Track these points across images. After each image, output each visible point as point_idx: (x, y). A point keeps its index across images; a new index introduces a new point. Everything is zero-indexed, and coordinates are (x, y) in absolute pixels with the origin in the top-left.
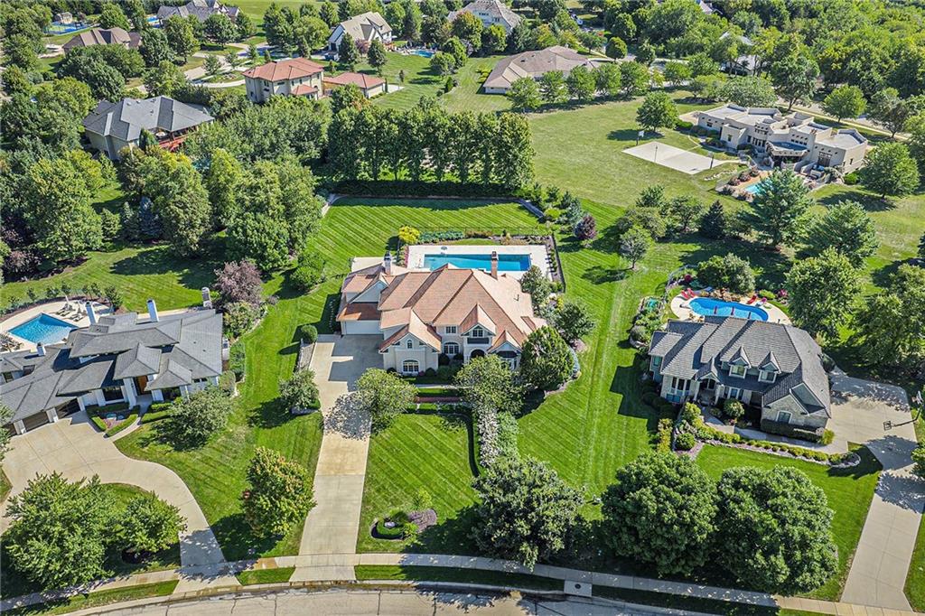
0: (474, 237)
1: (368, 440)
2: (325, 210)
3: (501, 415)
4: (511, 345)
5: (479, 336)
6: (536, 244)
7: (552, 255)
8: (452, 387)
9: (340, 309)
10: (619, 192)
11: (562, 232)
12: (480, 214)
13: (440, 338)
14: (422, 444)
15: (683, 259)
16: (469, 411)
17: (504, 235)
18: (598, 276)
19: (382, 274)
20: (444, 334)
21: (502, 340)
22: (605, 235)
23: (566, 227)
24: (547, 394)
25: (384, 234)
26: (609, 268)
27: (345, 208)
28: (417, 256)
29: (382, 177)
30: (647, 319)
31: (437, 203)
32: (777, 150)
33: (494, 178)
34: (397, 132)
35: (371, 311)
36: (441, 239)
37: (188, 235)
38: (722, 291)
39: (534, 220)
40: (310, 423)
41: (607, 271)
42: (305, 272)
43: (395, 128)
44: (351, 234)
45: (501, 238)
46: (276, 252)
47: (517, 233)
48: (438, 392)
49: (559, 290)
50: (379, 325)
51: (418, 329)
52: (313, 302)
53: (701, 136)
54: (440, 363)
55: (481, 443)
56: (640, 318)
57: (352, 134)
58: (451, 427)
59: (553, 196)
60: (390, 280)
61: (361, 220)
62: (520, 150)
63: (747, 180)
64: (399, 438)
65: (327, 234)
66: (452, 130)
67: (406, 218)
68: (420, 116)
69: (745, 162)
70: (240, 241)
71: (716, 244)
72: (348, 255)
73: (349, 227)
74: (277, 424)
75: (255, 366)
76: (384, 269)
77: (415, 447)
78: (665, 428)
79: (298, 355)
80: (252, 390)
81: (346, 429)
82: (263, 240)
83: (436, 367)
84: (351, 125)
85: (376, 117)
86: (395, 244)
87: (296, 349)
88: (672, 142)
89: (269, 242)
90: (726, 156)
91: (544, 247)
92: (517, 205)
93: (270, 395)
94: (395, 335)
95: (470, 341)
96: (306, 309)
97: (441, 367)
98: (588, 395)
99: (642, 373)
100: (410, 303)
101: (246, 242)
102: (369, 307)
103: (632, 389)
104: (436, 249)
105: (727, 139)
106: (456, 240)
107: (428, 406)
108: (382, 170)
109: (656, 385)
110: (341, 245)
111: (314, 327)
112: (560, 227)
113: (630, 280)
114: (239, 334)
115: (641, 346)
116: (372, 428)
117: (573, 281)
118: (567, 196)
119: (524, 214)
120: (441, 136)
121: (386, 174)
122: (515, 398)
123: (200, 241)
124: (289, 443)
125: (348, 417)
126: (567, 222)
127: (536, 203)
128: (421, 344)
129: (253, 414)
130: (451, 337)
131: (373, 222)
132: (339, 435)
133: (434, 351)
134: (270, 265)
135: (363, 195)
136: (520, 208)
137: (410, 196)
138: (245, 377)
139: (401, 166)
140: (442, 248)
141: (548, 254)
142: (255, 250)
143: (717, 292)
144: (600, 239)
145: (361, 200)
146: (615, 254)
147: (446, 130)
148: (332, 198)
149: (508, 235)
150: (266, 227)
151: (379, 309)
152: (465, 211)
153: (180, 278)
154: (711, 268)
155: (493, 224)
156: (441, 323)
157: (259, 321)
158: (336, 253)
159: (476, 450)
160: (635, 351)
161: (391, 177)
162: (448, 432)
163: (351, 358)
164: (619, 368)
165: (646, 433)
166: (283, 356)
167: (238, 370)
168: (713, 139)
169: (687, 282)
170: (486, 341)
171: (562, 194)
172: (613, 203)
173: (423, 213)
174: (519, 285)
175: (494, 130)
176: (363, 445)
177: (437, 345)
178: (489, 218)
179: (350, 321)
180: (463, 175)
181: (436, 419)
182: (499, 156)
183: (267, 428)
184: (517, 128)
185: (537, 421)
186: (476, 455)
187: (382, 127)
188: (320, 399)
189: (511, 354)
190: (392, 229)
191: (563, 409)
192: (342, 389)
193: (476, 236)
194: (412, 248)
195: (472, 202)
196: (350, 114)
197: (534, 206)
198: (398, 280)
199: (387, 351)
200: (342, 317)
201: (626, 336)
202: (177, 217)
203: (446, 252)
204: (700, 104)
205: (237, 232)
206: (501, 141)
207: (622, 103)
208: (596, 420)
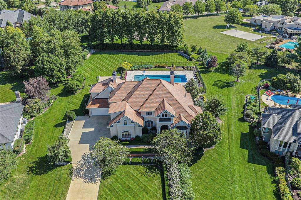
0: (158, 67)
1: (99, 184)
2: (88, 56)
3: (181, 166)
4: (184, 123)
5: (166, 117)
6: (188, 70)
7: (197, 75)
8: (150, 147)
9: (88, 102)
10: (223, 48)
11: (199, 65)
12: (160, 57)
13: (143, 118)
14: (132, 187)
15: (260, 76)
16: (161, 163)
17: (172, 66)
18: (221, 85)
19: (111, 83)
20: (145, 116)
21: (179, 119)
22: (220, 66)
23: (201, 63)
24: (205, 150)
25: (115, 66)
26: (226, 81)
27: (98, 55)
28: (131, 76)
29: (115, 42)
30: (251, 106)
31: (140, 53)
32: (290, 31)
33: (166, 42)
34: (121, 20)
35: (104, 103)
36: (142, 68)
37: (15, 66)
38: (286, 91)
39: (185, 60)
40: (64, 172)
41: (225, 82)
42: (73, 83)
43: (121, 18)
44: (99, 66)
45: (171, 67)
46: (59, 74)
47: (178, 65)
48: (142, 151)
49: (203, 92)
50: (108, 111)
51: (130, 114)
52: (77, 98)
53: (252, 27)
54: (143, 133)
55: (170, 186)
56: (247, 106)
57: (101, 21)
58: (150, 174)
59: (194, 49)
60: (115, 86)
61: (105, 60)
62: (179, 28)
63: (279, 43)
64: (118, 182)
65: (88, 66)
66: (147, 19)
67: (126, 59)
68: (132, 13)
69: (275, 36)
70: (40, 67)
71: (275, 70)
72: (96, 75)
73: (99, 63)
74: (45, 172)
75: (39, 134)
76: (112, 81)
77: (128, 188)
78: (280, 173)
79: (64, 128)
80: (34, 149)
81: (86, 176)
82: (52, 67)
83: (141, 135)
84: (100, 17)
85: (112, 14)
86: (120, 70)
87: (63, 124)
88: (240, 29)
89: (55, 68)
90: (265, 34)
91: (191, 71)
92: (177, 54)
93: (44, 152)
94: (117, 117)
95: (160, 120)
96: (73, 102)
97: (144, 135)
98: (228, 151)
99: (255, 136)
100: (127, 98)
101: (43, 68)
102: (103, 101)
103: (252, 146)
104: (140, 73)
105: (265, 28)
106: (150, 68)
107: (136, 159)
108: (115, 38)
109: (266, 145)
110: (94, 71)
111: (74, 112)
112: (198, 63)
113: (237, 86)
114: (34, 116)
115: (251, 121)
116: (102, 175)
117: (209, 87)
118: (200, 49)
119: (181, 57)
120: (142, 22)
121: (117, 40)
122: (188, 155)
123: (22, 68)
124: (50, 186)
125: (88, 168)
126: (202, 60)
127: (186, 52)
128: (132, 122)
129: (31, 165)
130: (149, 118)
131: (111, 61)
132: (81, 180)
133: (139, 126)
134: (56, 80)
135: (106, 50)
136: (178, 55)
137: (128, 50)
138: (32, 141)
139: (123, 36)
140: (143, 72)
141: (194, 75)
142: (48, 72)
143: (284, 92)
144: (218, 68)
145: (105, 52)
146: (227, 74)
147: (144, 19)
148: (92, 51)
149: (174, 66)
150: (53, 60)
151: (109, 102)
152: (153, 56)
153: (12, 87)
154: (279, 80)
155: (166, 61)
156: (143, 110)
157: (47, 109)
158: (91, 74)
159: (167, 191)
160: (248, 124)
161: (119, 42)
162: (149, 177)
163: (93, 129)
164: (242, 134)
165: (268, 176)
166: (57, 128)
167: (27, 138)
168: (258, 28)
169: (266, 87)
170: (170, 120)
171: (197, 48)
172: (221, 52)
173: (134, 58)
174: (184, 89)
175: (166, 19)
176: (95, 187)
177: (142, 123)
178: (164, 59)
179: (94, 109)
180: (152, 40)
181: (141, 168)
182: (168, 31)
183: (39, 174)
184: (177, 18)
185: (201, 168)
186: (167, 195)
187: (115, 18)
188: (72, 155)
189: (184, 128)
190: (119, 64)
191: (215, 160)
192: (86, 149)
193: (159, 67)
194: (128, 72)
195: (156, 52)
196: (100, 12)
197: (185, 54)
198: (120, 86)
199: (112, 126)
200: (89, 106)
201: (241, 116)
202: (9, 56)
203: (145, 74)
204: (247, 17)
205: (39, 63)
206: (170, 24)
207: (215, 16)
208: (236, 167)
